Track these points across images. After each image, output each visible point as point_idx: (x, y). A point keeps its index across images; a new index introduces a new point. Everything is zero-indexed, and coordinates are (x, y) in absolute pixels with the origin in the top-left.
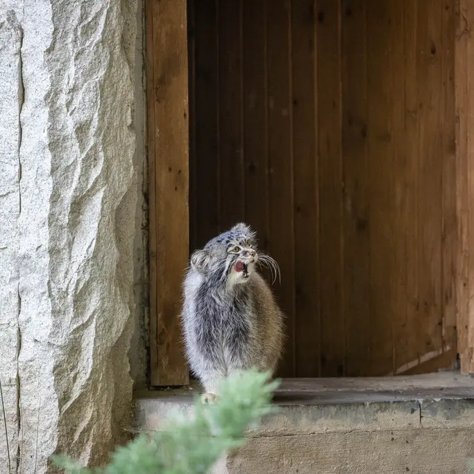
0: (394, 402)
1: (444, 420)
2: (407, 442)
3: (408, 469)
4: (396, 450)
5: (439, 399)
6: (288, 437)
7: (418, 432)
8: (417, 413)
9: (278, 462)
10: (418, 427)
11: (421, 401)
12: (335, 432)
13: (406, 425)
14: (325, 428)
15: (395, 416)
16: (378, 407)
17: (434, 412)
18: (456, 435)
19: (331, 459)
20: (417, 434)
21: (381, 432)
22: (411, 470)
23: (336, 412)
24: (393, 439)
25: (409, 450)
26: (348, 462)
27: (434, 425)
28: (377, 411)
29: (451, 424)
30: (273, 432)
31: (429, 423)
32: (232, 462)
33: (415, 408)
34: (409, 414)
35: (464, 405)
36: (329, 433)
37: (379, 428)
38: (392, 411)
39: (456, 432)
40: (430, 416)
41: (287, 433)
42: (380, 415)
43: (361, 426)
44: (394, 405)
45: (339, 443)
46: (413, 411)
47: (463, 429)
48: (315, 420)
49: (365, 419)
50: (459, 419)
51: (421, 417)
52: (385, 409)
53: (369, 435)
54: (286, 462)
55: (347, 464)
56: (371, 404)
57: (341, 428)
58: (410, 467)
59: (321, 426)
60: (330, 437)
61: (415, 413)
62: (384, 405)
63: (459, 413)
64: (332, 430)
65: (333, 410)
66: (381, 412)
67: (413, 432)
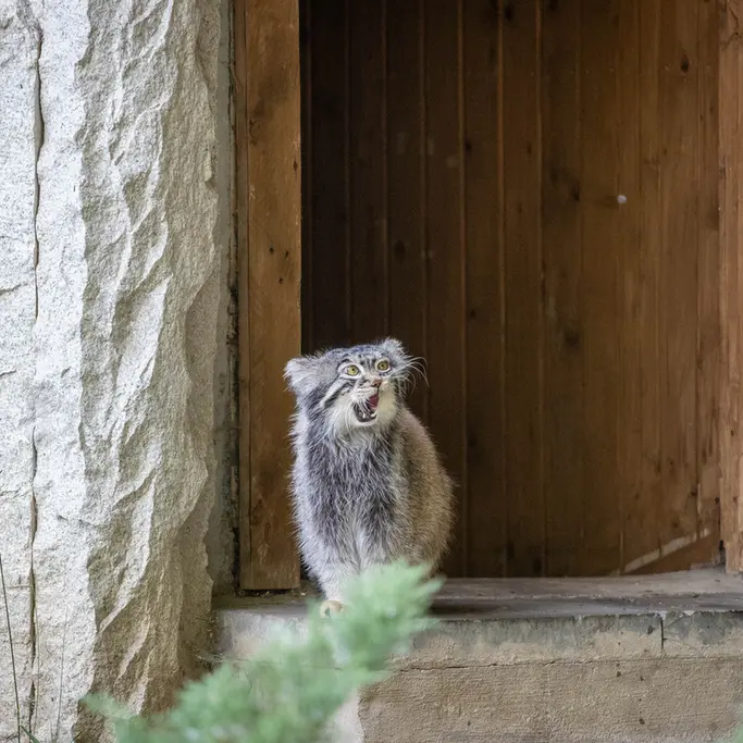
0: (621, 616)
1: (700, 645)
2: (642, 679)
3: (642, 722)
4: (624, 692)
5: (692, 612)
6: (454, 670)
7: (658, 664)
8: (657, 634)
9: (438, 708)
10: (658, 655)
11: (663, 614)
12: (528, 663)
13: (639, 651)
14: (513, 656)
15: (624, 637)
16: (595, 624)
17: (684, 632)
18: (718, 668)
19: (523, 706)
20: (657, 667)
21: (601, 663)
22: (647, 723)
23: (531, 632)
24: (619, 674)
25: (643, 690)
26: (548, 710)
27: (684, 652)
28: (594, 631)
29: (712, 651)
30: (432, 662)
31: (675, 649)
32: (367, 710)
33: (654, 626)
34: (644, 636)
35: (730, 621)
36: (521, 663)
37: (597, 658)
38: (619, 630)
39: (718, 662)
40: (677, 637)
41: (453, 664)
42: (599, 636)
43: (569, 653)
44: (622, 621)
45: (534, 679)
46: (650, 631)
47: (730, 659)
48: (496, 643)
49: (575, 643)
50: (723, 643)
51: (663, 640)
52: (608, 627)
53: (581, 668)
54: (451, 709)
55: (547, 713)
56: (585, 619)
57: (538, 657)
58: (646, 717)
59: (507, 652)
60: (520, 671)
61: (654, 634)
62: (605, 622)
63: (723, 634)
64: (524, 660)
65: (526, 628)
66: (601, 631)
67: (651, 662)
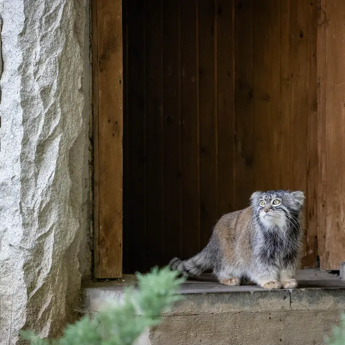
0: (271, 291)
1: (307, 304)
2: (281, 320)
3: (281, 340)
4: (273, 326)
5: (304, 289)
6: (194, 316)
7: (288, 313)
8: (288, 300)
9: (186, 334)
10: (288, 309)
11: (291, 290)
12: (228, 313)
13: (280, 307)
14: (221, 310)
15: (272, 301)
16: (259, 295)
17: (300, 298)
18: (316, 315)
19: (225, 333)
20: (288, 315)
21: (262, 313)
22: (283, 341)
23: (229, 298)
24: (270, 318)
25: (281, 326)
27: (300, 308)
28: (259, 298)
29: (313, 307)
30: (183, 312)
31: (297, 306)
32: (153, 334)
33: (287, 296)
34: (282, 300)
35: (322, 293)
36: (224, 313)
37: (260, 310)
38: (270, 297)
39: (316, 313)
40: (297, 301)
41: (194, 313)
42: (261, 300)
43: (247, 308)
44: (272, 293)
45: (231, 321)
46: (285, 298)
47: (322, 311)
48: (213, 304)
49: (250, 304)
50: (318, 304)
51: (291, 302)
52: (265, 296)
53: (253, 316)
54: (192, 334)
55: (237, 336)
56: (254, 293)
57: (232, 310)
58: (283, 338)
59: (218, 308)
60: (224, 316)
61: (286, 300)
62: (264, 294)
63: (319, 299)
64: (226, 312)
65: (227, 296)
66: (262, 298)
67: (285, 313)
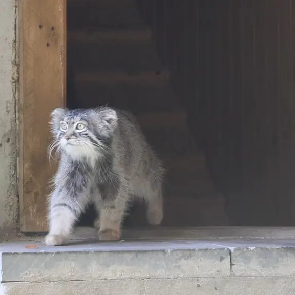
0: (200, 250)
1: (258, 268)
2: (216, 289)
5: (254, 248)
6: (75, 282)
7: (228, 279)
8: (227, 261)
10: (228, 273)
11: (232, 249)
12: (130, 278)
13: (214, 272)
14: (119, 274)
15: (201, 263)
16: (180, 255)
17: (247, 260)
18: (274, 282)
21: (184, 278)
23: (132, 259)
24: (198, 286)
27: (248, 273)
28: (180, 259)
30: (59, 277)
31: (241, 271)
33: (224, 256)
34: (218, 262)
35: (283, 253)
36: (125, 279)
37: (182, 275)
38: (198, 258)
39: (274, 279)
40: (242, 264)
41: (74, 278)
42: (183, 262)
43: (161, 273)
44: (200, 253)
45: (135, 288)
46: (222, 259)
47: (283, 277)
48: (108, 266)
49: (165, 266)
50: (277, 267)
51: (232, 265)
52: (190, 256)
53: (171, 282)
56: (172, 252)
57: (137, 275)
59: (114, 272)
60: (124, 283)
61: (224, 261)
62: (188, 253)
63: (277, 261)
64: (127, 276)
65: (128, 257)
66: (185, 259)
67: (223, 279)
